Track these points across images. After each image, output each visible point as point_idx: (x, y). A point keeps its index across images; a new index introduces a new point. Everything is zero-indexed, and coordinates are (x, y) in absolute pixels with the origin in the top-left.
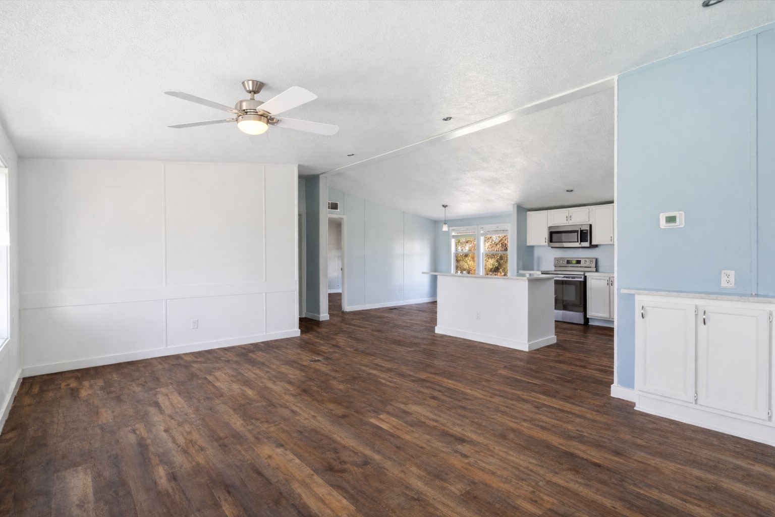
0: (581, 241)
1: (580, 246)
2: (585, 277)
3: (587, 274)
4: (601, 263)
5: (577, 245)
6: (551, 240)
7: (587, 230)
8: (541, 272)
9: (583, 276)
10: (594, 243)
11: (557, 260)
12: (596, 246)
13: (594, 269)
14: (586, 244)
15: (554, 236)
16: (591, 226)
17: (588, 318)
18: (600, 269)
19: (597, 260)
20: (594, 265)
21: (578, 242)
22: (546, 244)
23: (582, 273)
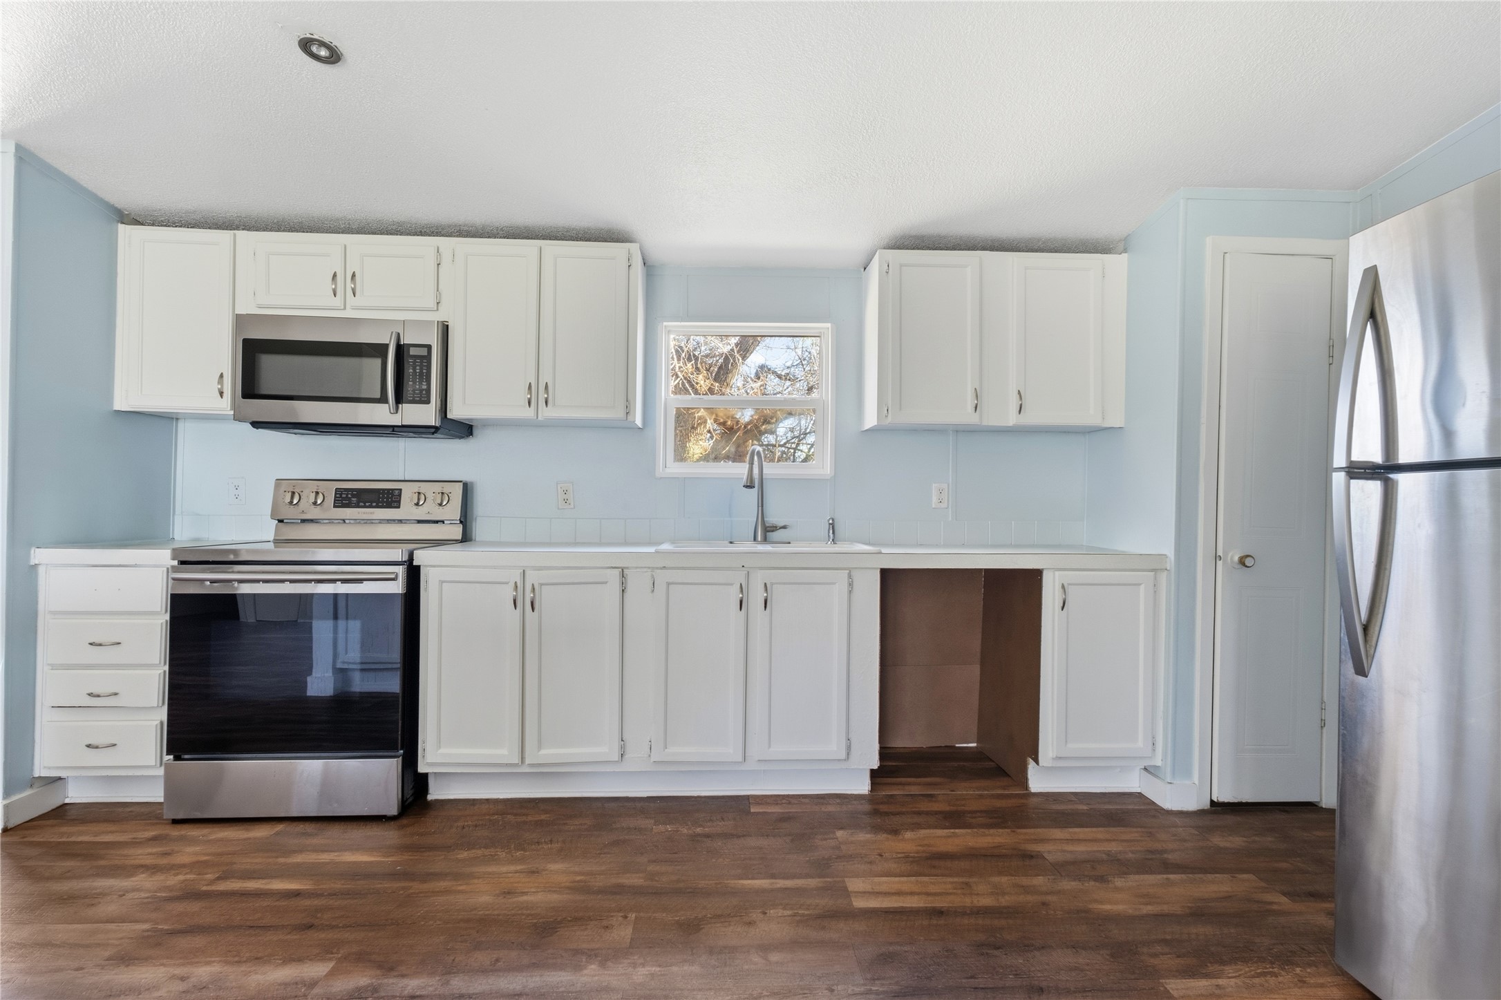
0: (399, 399)
1: (395, 420)
2: (414, 574)
3: (421, 558)
4: (481, 505)
5: (381, 414)
6: (250, 388)
7: (429, 347)
8: (176, 553)
9: (400, 570)
10: (457, 411)
11: (289, 491)
12: (465, 429)
13: (457, 532)
14: (425, 414)
15: (269, 364)
16: (445, 329)
17: (425, 776)
18: (480, 529)
19: (467, 489)
20: (453, 511)
21: (383, 399)
22: (224, 406)
23: (397, 554)
